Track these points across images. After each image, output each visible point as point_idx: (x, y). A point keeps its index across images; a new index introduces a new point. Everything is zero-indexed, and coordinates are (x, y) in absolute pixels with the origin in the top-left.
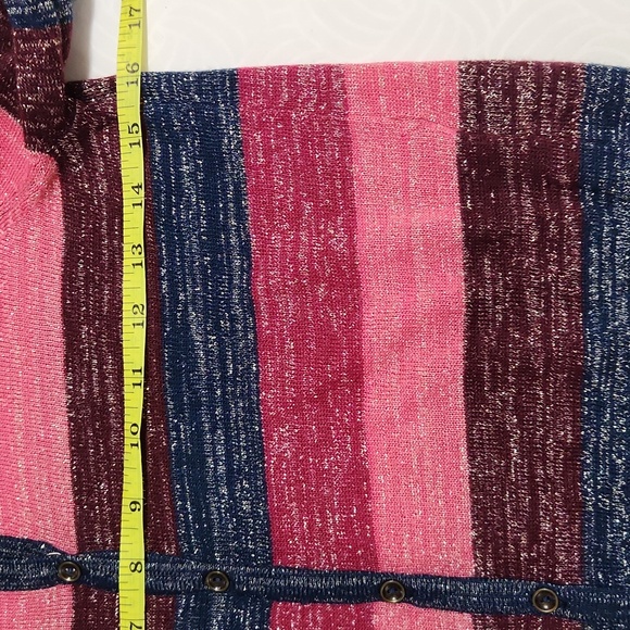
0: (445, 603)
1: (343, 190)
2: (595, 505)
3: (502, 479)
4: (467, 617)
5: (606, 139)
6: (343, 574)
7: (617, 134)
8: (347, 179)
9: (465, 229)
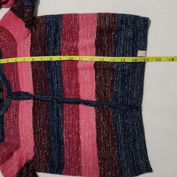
0: (90, 105)
1: (77, 36)
2: (115, 90)
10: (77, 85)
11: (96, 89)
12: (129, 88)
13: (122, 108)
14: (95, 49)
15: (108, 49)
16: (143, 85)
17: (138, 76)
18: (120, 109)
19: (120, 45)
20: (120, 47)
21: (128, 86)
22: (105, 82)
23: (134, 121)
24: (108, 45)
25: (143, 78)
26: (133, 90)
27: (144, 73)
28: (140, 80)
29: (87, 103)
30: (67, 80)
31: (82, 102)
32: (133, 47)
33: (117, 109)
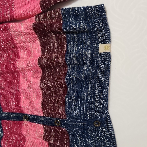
0: (37, 122)
1: (9, 34)
2: (68, 100)
3: (50, 95)
4: (41, 125)
5: (69, 20)
6: (16, 113)
7: (71, 19)
8: (8, 32)
9: (40, 42)
10: (18, 96)
11: (43, 100)
12: (87, 95)
13: (79, 125)
14: (40, 50)
15: (58, 48)
16: (108, 91)
17: (100, 79)
18: (77, 127)
19: (74, 40)
20: (74, 44)
21: (87, 93)
22: (56, 90)
23: (100, 141)
24: (58, 43)
25: (108, 81)
26: (94, 98)
27: (109, 75)
28: (104, 84)
29: (33, 119)
30: (5, 89)
31: (26, 117)
32: (91, 41)
33: (74, 127)
